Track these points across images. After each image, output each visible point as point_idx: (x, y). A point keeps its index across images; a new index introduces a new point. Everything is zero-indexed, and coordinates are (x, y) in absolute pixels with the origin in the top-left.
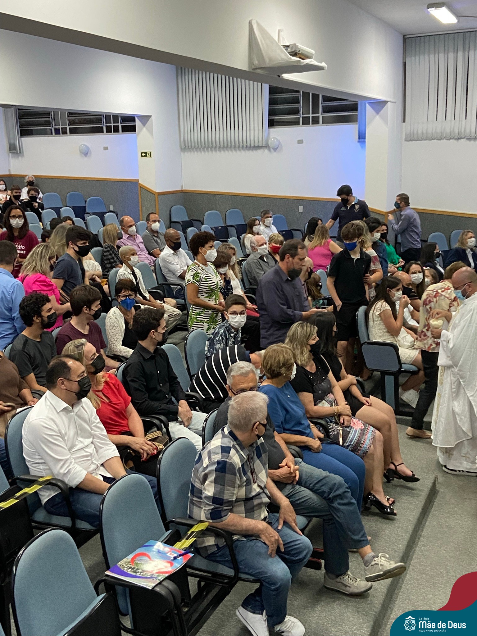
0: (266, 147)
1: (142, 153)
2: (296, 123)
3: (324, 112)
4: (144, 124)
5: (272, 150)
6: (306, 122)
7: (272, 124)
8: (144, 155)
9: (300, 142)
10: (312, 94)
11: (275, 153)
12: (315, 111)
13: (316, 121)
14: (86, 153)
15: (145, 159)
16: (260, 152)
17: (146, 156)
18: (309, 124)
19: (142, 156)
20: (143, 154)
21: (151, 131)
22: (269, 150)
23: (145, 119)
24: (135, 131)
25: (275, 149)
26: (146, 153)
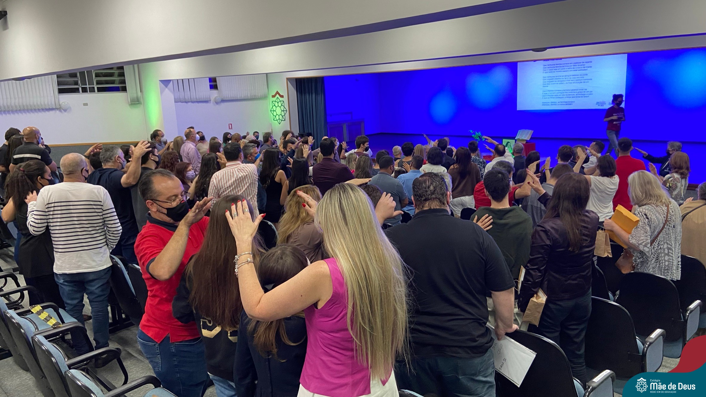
0: (57, 109)
2: (76, 91)
3: (97, 84)
5: (63, 111)
6: (84, 90)
7: (61, 91)
9: (86, 104)
10: (87, 72)
11: (66, 113)
12: (91, 83)
13: (92, 90)
16: (52, 113)
18: (87, 92)
22: (60, 111)
25: (65, 110)
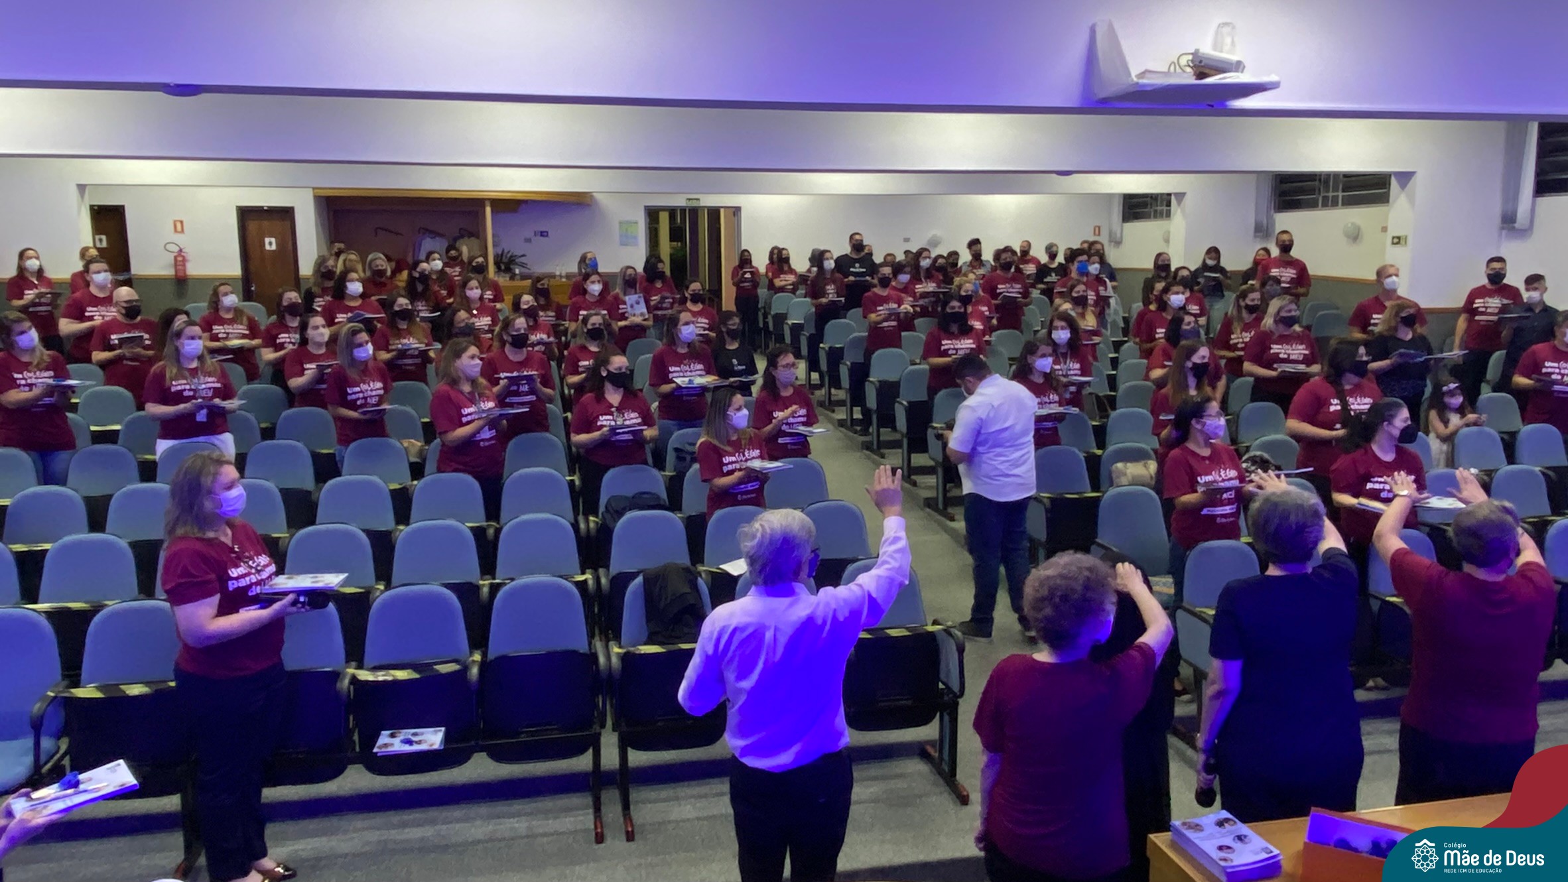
1: (1393, 238)
4: (1403, 186)
8: (1398, 241)
14: (1355, 236)
15: (1398, 250)
17: (1398, 243)
19: (1393, 243)
20: (1396, 240)
21: (1411, 200)
23: (1405, 177)
24: (1388, 201)
26: (1399, 238)
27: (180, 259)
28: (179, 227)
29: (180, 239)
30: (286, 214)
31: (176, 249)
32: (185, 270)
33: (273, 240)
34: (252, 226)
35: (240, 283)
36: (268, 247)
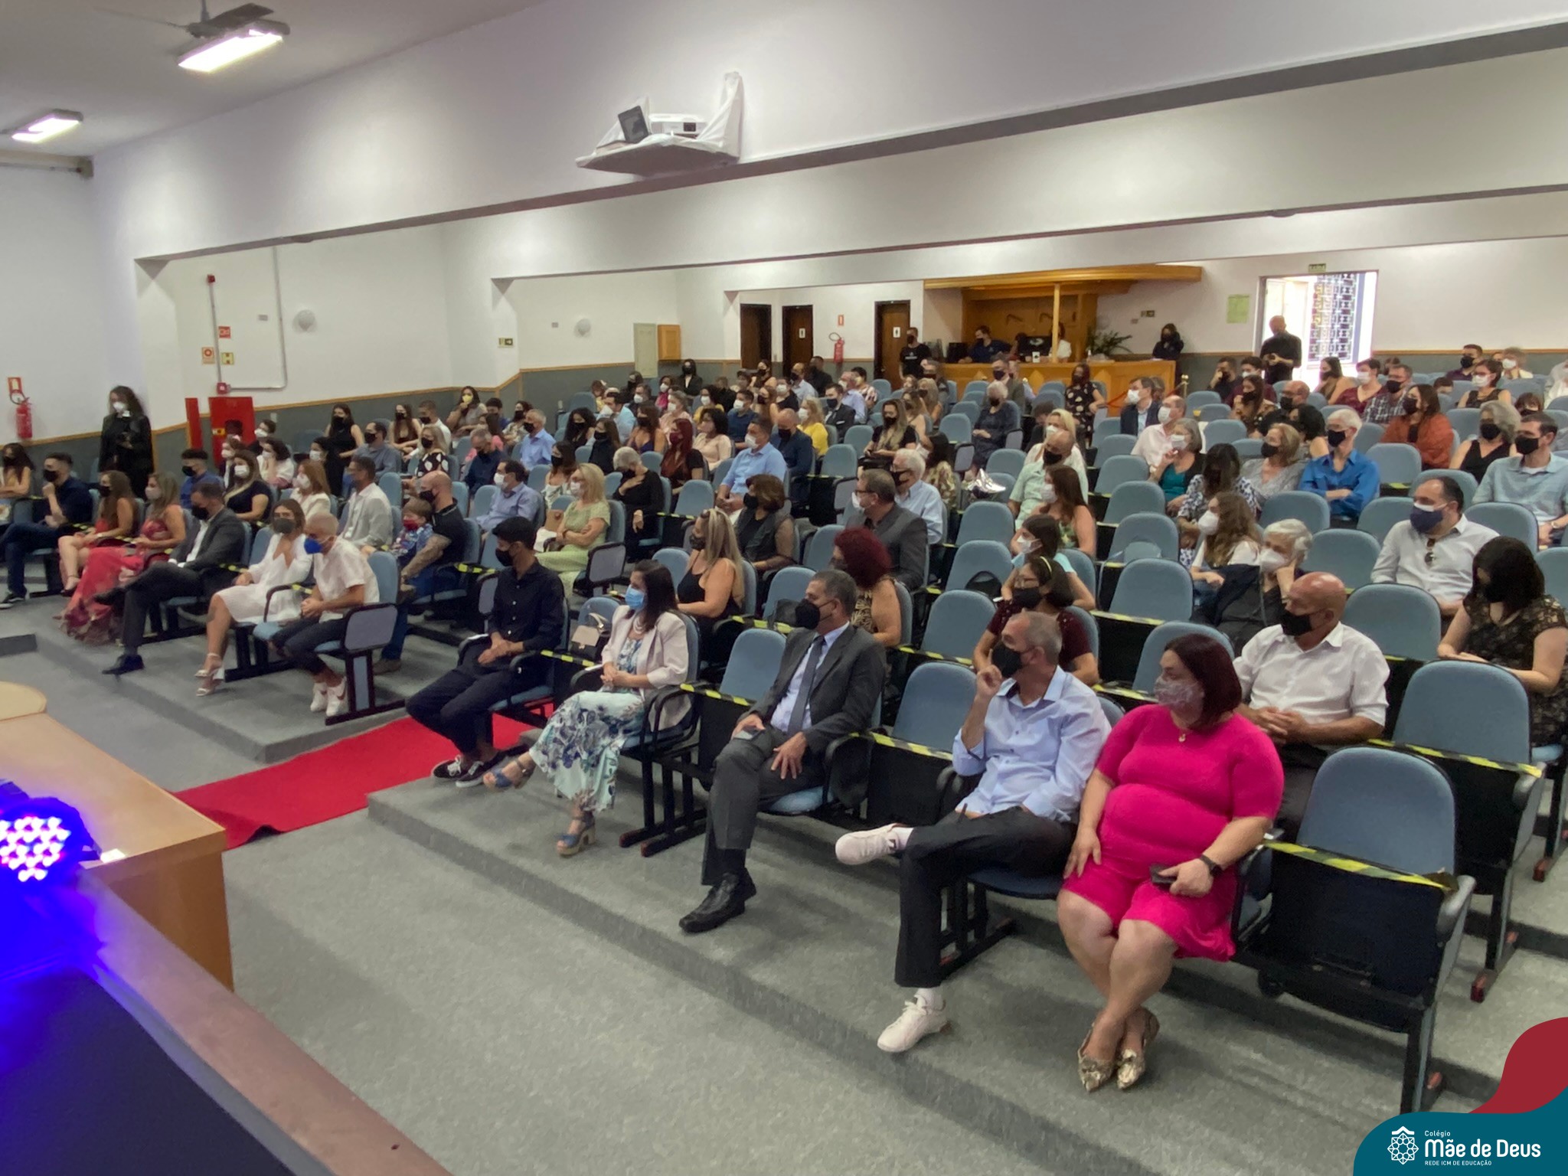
27: (839, 345)
28: (841, 321)
29: (841, 331)
30: (904, 306)
31: (835, 337)
32: (841, 355)
33: (899, 329)
34: (887, 318)
35: (873, 365)
36: (895, 336)
